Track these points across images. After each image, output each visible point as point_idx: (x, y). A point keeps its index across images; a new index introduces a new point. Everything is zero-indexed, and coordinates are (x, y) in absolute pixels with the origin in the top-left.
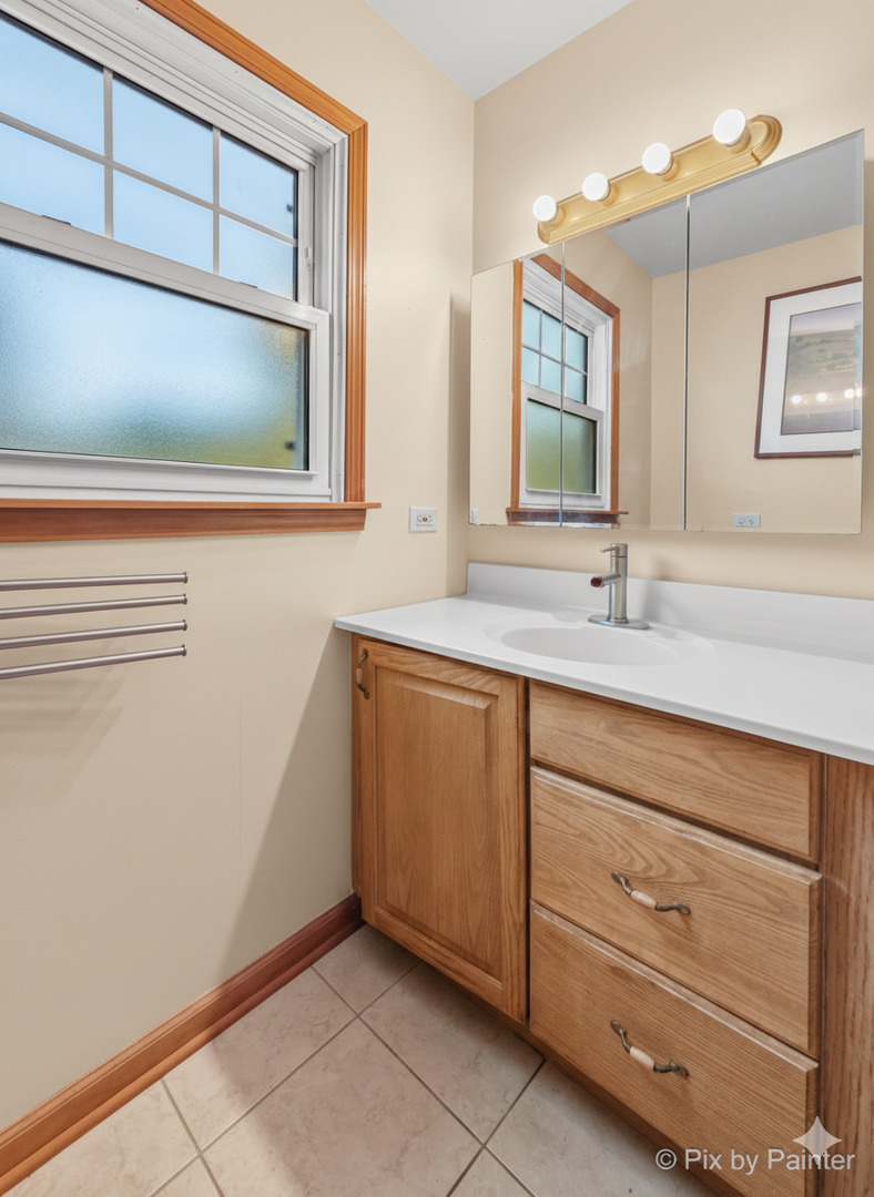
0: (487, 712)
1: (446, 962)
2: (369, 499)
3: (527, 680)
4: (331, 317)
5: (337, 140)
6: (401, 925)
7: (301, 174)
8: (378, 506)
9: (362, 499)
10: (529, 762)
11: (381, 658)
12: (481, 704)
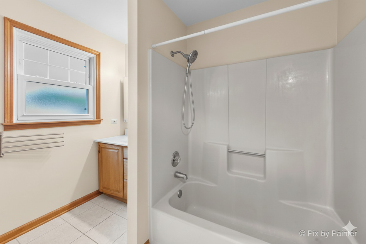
0: (118, 152)
1: (113, 193)
2: (101, 119)
3: (123, 146)
4: (93, 87)
5: (94, 56)
6: (105, 190)
7: (87, 62)
8: (102, 120)
9: (100, 119)
10: (123, 159)
11: (102, 146)
12: (117, 151)
